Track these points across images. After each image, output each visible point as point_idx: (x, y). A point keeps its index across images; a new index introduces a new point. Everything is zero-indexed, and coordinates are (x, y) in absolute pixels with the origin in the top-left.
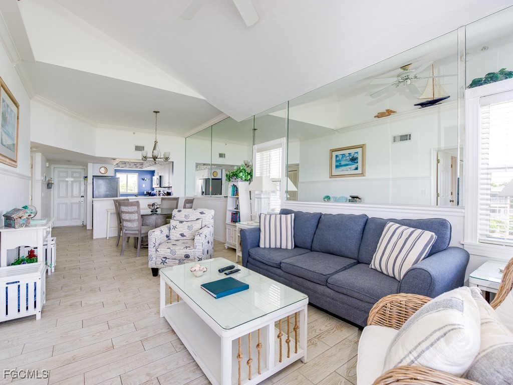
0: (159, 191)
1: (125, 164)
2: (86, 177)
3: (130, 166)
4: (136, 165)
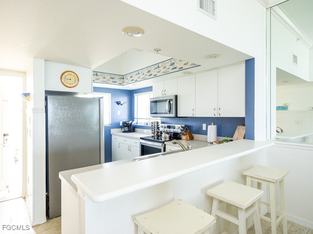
0: (157, 123)
1: (97, 75)
2: (26, 95)
3: (104, 80)
4: (113, 78)
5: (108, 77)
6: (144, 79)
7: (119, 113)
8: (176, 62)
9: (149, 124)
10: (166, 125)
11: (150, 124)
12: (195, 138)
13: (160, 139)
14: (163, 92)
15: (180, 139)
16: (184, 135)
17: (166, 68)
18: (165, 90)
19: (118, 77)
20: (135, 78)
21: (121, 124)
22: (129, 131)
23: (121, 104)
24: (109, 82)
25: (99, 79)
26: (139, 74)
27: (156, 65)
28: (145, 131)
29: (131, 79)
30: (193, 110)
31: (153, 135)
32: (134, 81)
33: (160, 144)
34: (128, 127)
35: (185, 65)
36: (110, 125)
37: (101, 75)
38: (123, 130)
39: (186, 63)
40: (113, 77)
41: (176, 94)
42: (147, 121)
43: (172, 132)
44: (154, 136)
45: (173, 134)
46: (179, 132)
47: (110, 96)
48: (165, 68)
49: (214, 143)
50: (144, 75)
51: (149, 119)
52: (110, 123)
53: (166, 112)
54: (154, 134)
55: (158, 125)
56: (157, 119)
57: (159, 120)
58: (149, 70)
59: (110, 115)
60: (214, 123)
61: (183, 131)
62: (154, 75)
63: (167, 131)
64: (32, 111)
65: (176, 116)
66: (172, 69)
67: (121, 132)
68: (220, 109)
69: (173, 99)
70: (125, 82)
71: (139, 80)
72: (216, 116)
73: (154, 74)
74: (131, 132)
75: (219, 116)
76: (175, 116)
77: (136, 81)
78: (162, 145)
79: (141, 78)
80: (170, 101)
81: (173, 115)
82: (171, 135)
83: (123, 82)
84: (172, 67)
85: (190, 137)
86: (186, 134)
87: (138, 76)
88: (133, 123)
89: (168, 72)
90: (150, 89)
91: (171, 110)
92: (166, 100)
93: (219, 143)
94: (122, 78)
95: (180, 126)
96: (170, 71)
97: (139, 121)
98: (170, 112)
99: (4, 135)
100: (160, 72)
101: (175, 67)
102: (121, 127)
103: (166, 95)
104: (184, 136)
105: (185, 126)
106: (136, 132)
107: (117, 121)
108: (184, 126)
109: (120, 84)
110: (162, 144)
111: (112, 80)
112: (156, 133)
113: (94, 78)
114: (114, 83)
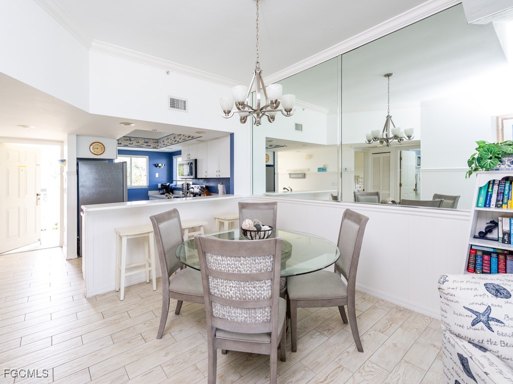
0: (188, 184)
1: (130, 140)
2: (63, 161)
3: (138, 144)
4: (147, 142)
5: (142, 142)
6: (172, 144)
7: (157, 175)
14: (188, 156)
18: (189, 154)
19: (152, 141)
21: (159, 186)
22: (167, 193)
23: (160, 167)
24: (143, 146)
25: (132, 144)
26: (168, 139)
29: (163, 143)
30: (206, 172)
32: (165, 145)
34: (166, 188)
36: (148, 187)
37: (135, 140)
38: (161, 192)
41: (195, 158)
47: (148, 159)
52: (148, 185)
55: (188, 187)
58: (174, 136)
59: (148, 177)
60: (221, 183)
61: (201, 190)
62: (178, 141)
64: (66, 174)
65: (197, 178)
67: (159, 194)
69: (193, 162)
70: (159, 146)
76: (195, 178)
80: (191, 164)
81: (193, 177)
83: (157, 146)
86: (204, 193)
87: (167, 141)
88: (171, 185)
91: (192, 172)
94: (157, 142)
95: (199, 186)
97: (178, 183)
99: (37, 195)
102: (159, 190)
106: (174, 194)
107: (155, 183)
109: (155, 148)
111: (146, 144)
113: (127, 143)
114: (147, 147)
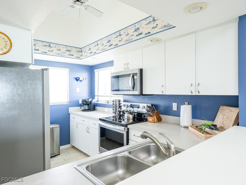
0: (119, 101)
1: (50, 46)
3: (59, 52)
4: (70, 51)
5: (63, 49)
6: (104, 50)
7: (78, 90)
8: (141, 26)
9: (110, 102)
10: (129, 104)
11: (112, 102)
12: (163, 120)
13: (122, 119)
14: (126, 66)
15: (146, 120)
16: (151, 116)
17: (130, 35)
18: (128, 64)
19: (75, 49)
20: (93, 50)
21: (80, 102)
22: (89, 110)
23: (81, 81)
24: (64, 55)
25: (52, 51)
26: (98, 45)
27: (117, 33)
28: (106, 109)
29: (89, 52)
30: (162, 86)
31: (114, 115)
32: (92, 54)
33: (122, 128)
34: (88, 105)
35: (153, 29)
36: (68, 103)
37: (55, 47)
38: (82, 108)
39: (154, 26)
40: (69, 49)
41: (141, 68)
42: (108, 99)
43: (136, 111)
44: (116, 116)
45: (137, 114)
46: (145, 113)
47: (68, 71)
48: (128, 36)
49: (189, 127)
50: (103, 46)
51: (111, 96)
52: (69, 100)
53: (128, 89)
54: (116, 114)
55: (120, 104)
56: (118, 97)
57: (121, 98)
58: (109, 39)
59: (68, 92)
60: (188, 103)
61: (150, 112)
62: (115, 45)
63: (130, 111)
65: (142, 94)
66: (137, 36)
67: (81, 110)
68: (199, 84)
69: (137, 73)
70: (83, 55)
71: (97, 52)
72: (194, 94)
73: (114, 43)
74: (91, 111)
75: (197, 94)
76: (140, 94)
77: (94, 53)
78: (125, 130)
79: (100, 49)
80: (134, 75)
81: (137, 92)
82: (134, 115)
83: (81, 56)
84: (136, 33)
85: (157, 118)
86: (153, 115)
87: (97, 48)
88: (93, 101)
89: (132, 39)
90: (110, 63)
91: (135, 86)
92: (129, 75)
93: (196, 128)
94: (80, 51)
95: (145, 105)
96: (134, 38)
97: (100, 99)
98: (133, 88)
100: (121, 40)
101: (140, 33)
102: (81, 106)
103: (129, 69)
104: (151, 118)
105: (152, 105)
106: (96, 110)
107: (76, 99)
108: (150, 106)
109: (77, 58)
110: (125, 128)
111: (69, 53)
112: (117, 113)
113: (47, 49)
114: (70, 56)
